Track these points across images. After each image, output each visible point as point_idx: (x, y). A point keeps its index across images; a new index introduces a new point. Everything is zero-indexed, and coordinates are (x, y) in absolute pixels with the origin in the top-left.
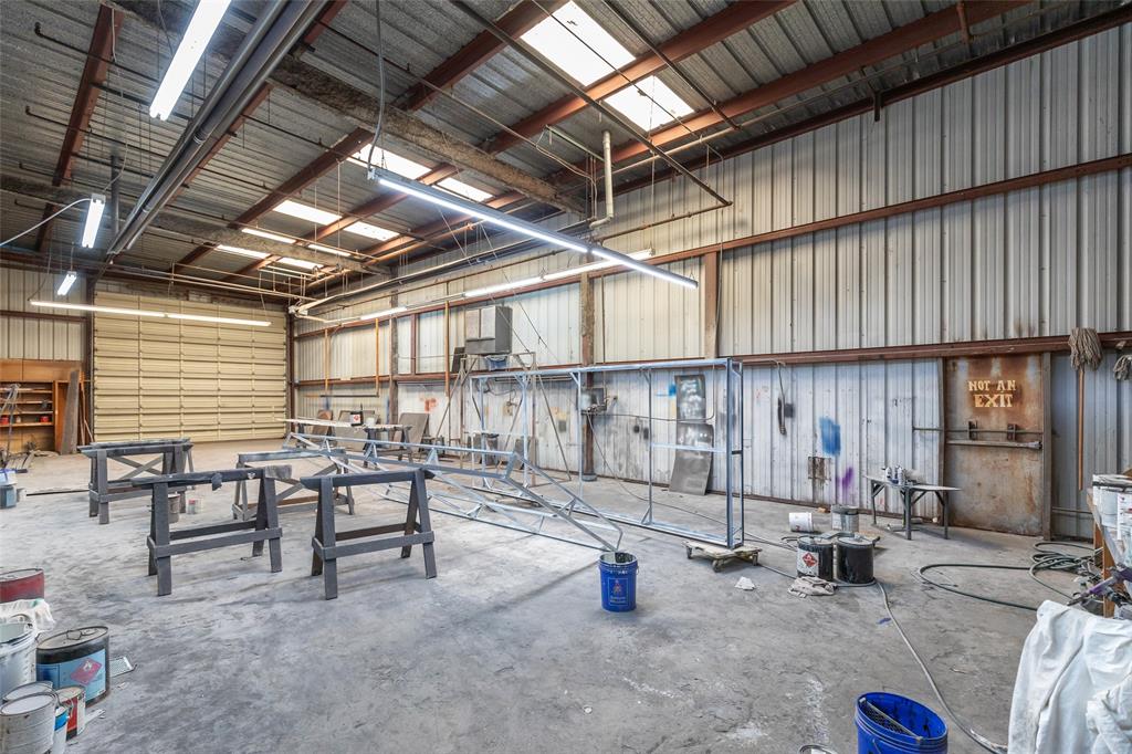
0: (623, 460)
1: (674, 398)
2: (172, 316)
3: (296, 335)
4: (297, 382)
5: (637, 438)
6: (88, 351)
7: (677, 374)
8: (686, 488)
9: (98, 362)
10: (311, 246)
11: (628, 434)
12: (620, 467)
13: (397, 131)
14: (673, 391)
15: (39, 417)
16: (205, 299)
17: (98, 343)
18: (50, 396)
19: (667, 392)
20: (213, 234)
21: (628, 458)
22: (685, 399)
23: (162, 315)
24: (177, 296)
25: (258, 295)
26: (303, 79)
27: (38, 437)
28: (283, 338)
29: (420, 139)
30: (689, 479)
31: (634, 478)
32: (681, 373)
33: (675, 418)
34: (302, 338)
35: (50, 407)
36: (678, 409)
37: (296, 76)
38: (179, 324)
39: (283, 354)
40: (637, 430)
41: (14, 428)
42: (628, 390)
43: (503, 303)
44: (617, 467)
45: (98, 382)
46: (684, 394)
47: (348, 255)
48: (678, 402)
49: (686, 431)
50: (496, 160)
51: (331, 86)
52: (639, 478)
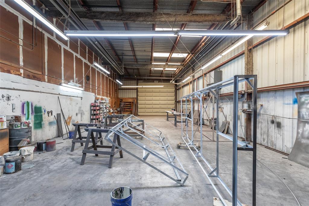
0: (265, 137)
1: (296, 106)
2: (143, 87)
3: (177, 88)
4: (177, 101)
5: (273, 126)
6: (137, 95)
7: (299, 91)
8: (299, 160)
9: (139, 98)
10: (168, 64)
11: (268, 124)
12: (264, 140)
13: (152, 20)
14: (295, 101)
15: (130, 109)
16: (157, 82)
17: (139, 94)
18: (131, 105)
19: (292, 102)
20: (146, 66)
21: (268, 136)
22: (305, 106)
23: (142, 87)
24: (152, 82)
25: (161, 79)
26: (124, 17)
27: (130, 112)
28: (174, 90)
29: (160, 19)
30: (303, 155)
31: (271, 147)
32: (302, 91)
33: (296, 117)
34: (178, 89)
35: (131, 107)
36: (299, 112)
37: (122, 16)
38: (145, 88)
39: (174, 94)
40: (273, 122)
41: (126, 111)
42: (268, 101)
43: (220, 69)
44: (262, 140)
45: (139, 102)
46: (303, 103)
47: (180, 64)
48: (299, 108)
49: (304, 126)
50: (193, 15)
51: (131, 15)
52: (274, 148)
